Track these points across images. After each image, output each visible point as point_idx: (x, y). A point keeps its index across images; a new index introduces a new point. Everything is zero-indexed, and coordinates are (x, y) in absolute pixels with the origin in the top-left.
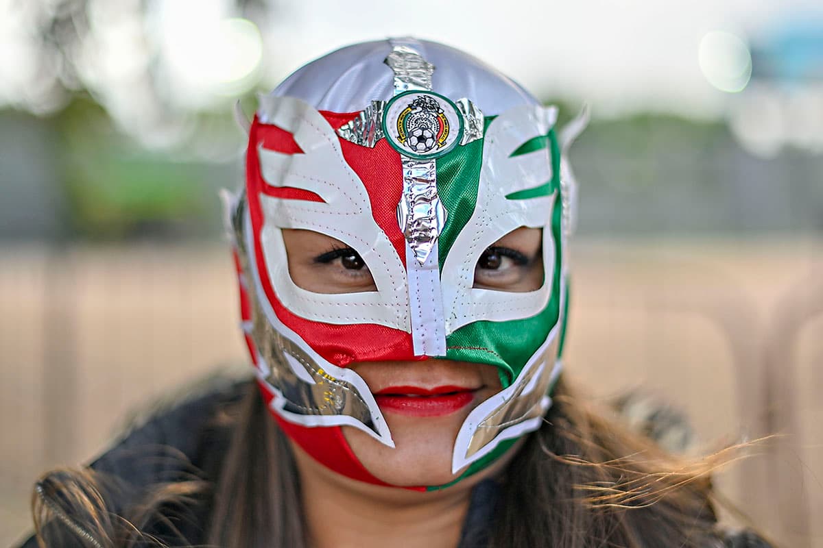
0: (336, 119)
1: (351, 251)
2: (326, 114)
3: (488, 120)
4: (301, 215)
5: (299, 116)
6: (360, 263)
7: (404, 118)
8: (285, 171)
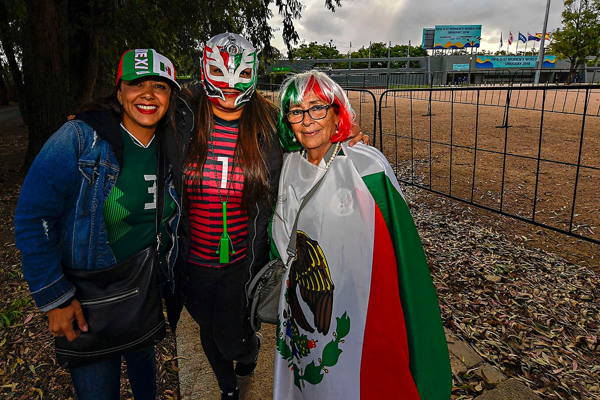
0: (219, 47)
1: (220, 69)
2: (218, 47)
3: (244, 50)
4: (213, 63)
5: (213, 46)
6: (222, 72)
7: (230, 48)
8: (210, 55)
